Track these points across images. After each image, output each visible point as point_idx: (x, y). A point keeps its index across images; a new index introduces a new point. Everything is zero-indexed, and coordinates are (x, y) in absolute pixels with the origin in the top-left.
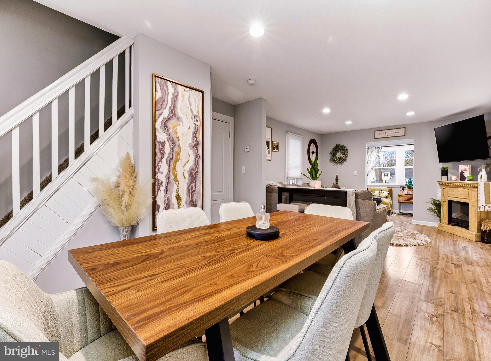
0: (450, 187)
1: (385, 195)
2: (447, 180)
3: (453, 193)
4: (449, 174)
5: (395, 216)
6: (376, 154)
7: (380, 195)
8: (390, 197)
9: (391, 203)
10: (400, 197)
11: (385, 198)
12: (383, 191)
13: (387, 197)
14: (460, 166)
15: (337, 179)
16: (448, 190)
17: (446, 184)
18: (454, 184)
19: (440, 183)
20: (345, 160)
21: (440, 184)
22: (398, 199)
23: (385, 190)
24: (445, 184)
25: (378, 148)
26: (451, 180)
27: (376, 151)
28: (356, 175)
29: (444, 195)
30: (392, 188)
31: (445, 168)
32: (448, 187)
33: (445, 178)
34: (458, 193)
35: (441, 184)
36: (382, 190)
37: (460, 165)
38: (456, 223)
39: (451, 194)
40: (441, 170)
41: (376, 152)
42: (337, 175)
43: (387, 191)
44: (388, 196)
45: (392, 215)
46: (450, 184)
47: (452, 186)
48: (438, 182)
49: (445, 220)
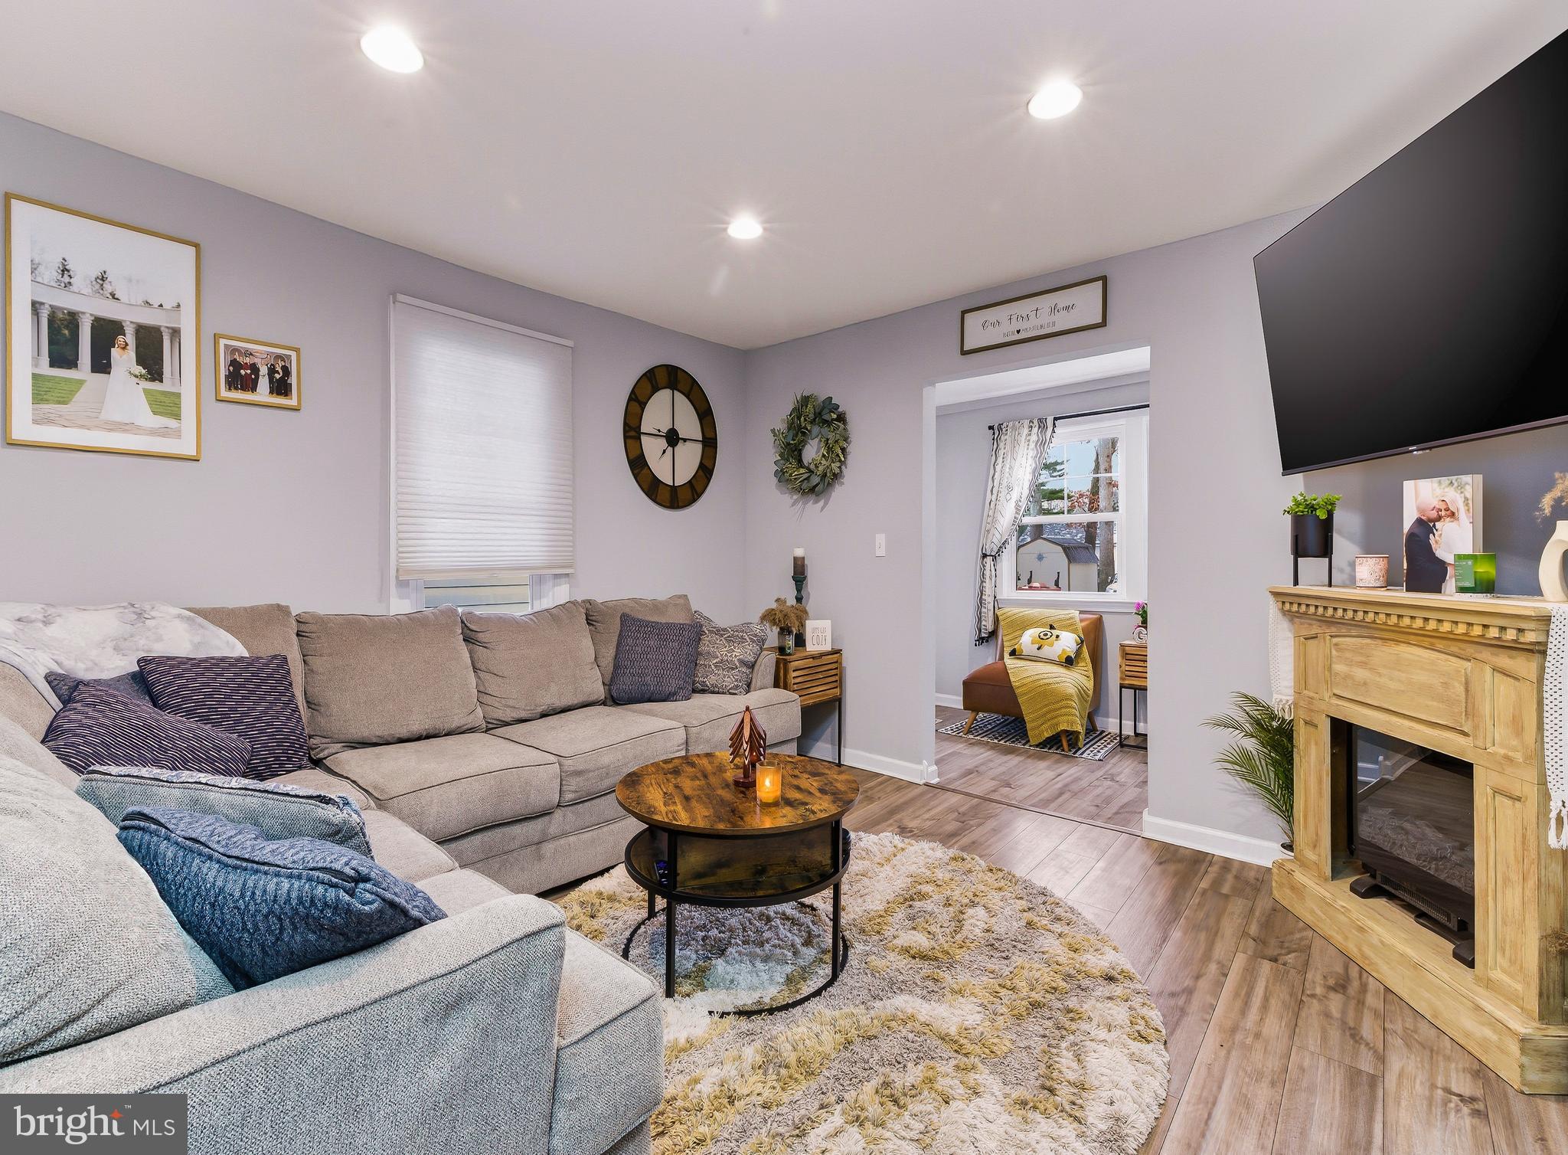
0: (1344, 631)
1: (1064, 650)
2: (1330, 585)
3: (1360, 674)
4: (1338, 541)
5: (1097, 758)
6: (1032, 453)
7: (1038, 649)
8: (1088, 660)
9: (1091, 693)
10: (1128, 663)
11: (1059, 664)
12: (1055, 632)
13: (1069, 662)
14: (1408, 485)
15: (800, 575)
16: (1334, 652)
17: (1320, 610)
18: (1366, 612)
19: (1284, 603)
20: (836, 476)
21: (1287, 606)
22: (1122, 672)
23: (1069, 626)
24: (1312, 610)
25: (1039, 427)
26: (1352, 582)
27: (1034, 438)
28: (881, 552)
29: (1311, 681)
30: (1105, 617)
31: (1313, 508)
32: (1334, 630)
33: (1313, 567)
34: (1391, 679)
35: (1292, 605)
36: (1052, 627)
37: (1405, 483)
38: (1379, 877)
39: (1347, 677)
40: (1289, 517)
41: (1032, 445)
42: (799, 552)
43: (1074, 631)
44: (1078, 652)
45: (1085, 755)
46: (1340, 612)
47: (1353, 623)
48: (1276, 594)
49: (1315, 846)
